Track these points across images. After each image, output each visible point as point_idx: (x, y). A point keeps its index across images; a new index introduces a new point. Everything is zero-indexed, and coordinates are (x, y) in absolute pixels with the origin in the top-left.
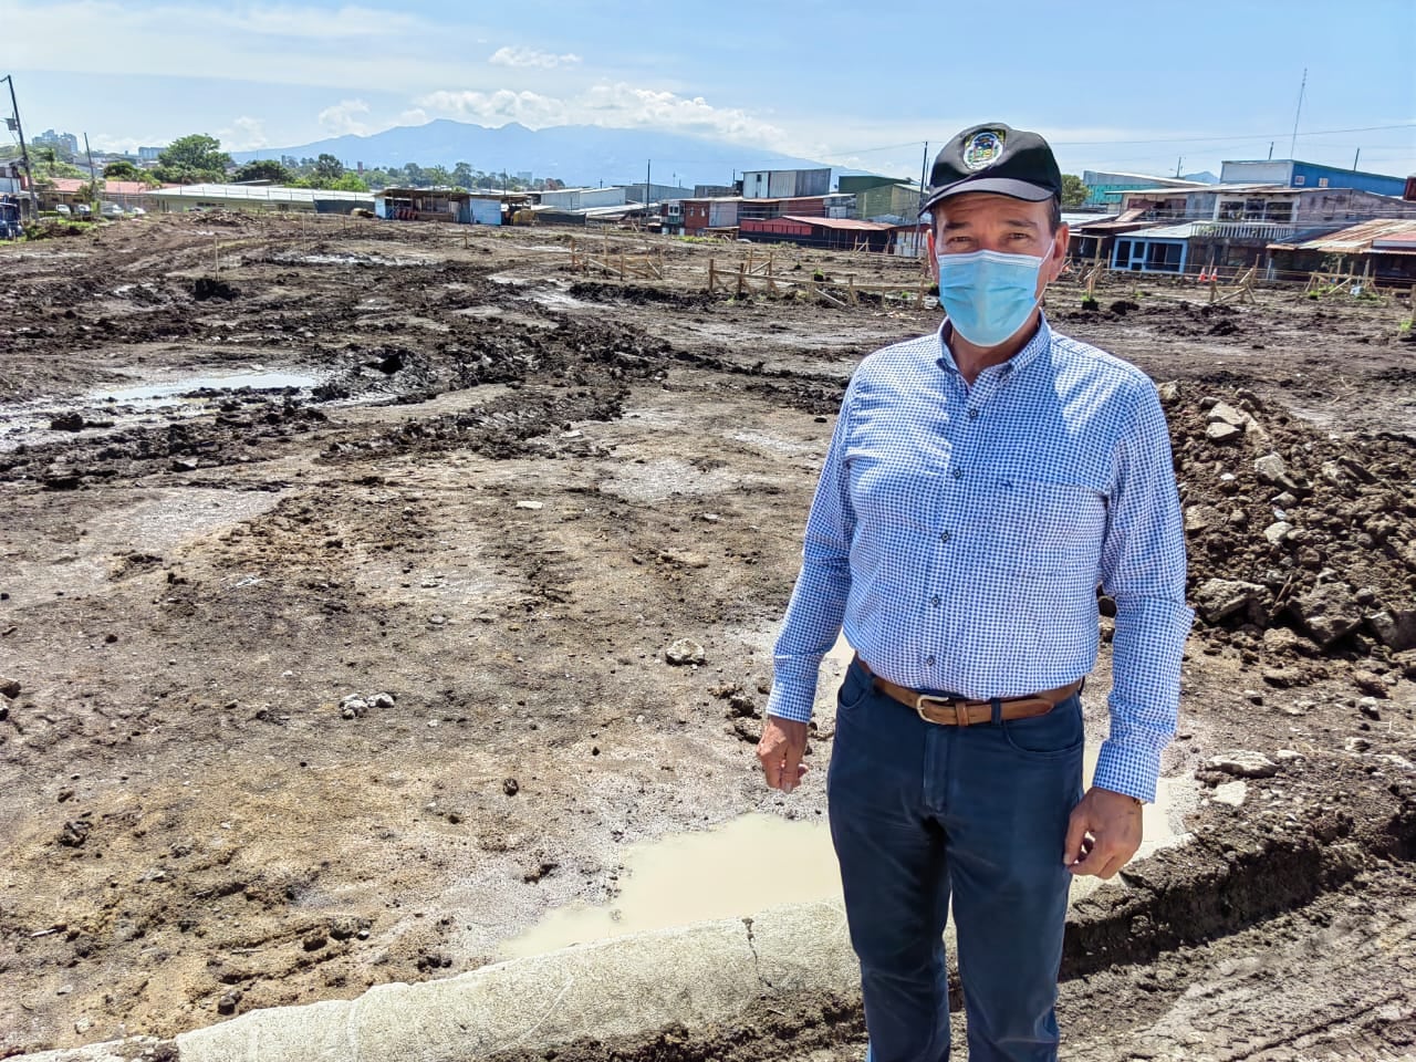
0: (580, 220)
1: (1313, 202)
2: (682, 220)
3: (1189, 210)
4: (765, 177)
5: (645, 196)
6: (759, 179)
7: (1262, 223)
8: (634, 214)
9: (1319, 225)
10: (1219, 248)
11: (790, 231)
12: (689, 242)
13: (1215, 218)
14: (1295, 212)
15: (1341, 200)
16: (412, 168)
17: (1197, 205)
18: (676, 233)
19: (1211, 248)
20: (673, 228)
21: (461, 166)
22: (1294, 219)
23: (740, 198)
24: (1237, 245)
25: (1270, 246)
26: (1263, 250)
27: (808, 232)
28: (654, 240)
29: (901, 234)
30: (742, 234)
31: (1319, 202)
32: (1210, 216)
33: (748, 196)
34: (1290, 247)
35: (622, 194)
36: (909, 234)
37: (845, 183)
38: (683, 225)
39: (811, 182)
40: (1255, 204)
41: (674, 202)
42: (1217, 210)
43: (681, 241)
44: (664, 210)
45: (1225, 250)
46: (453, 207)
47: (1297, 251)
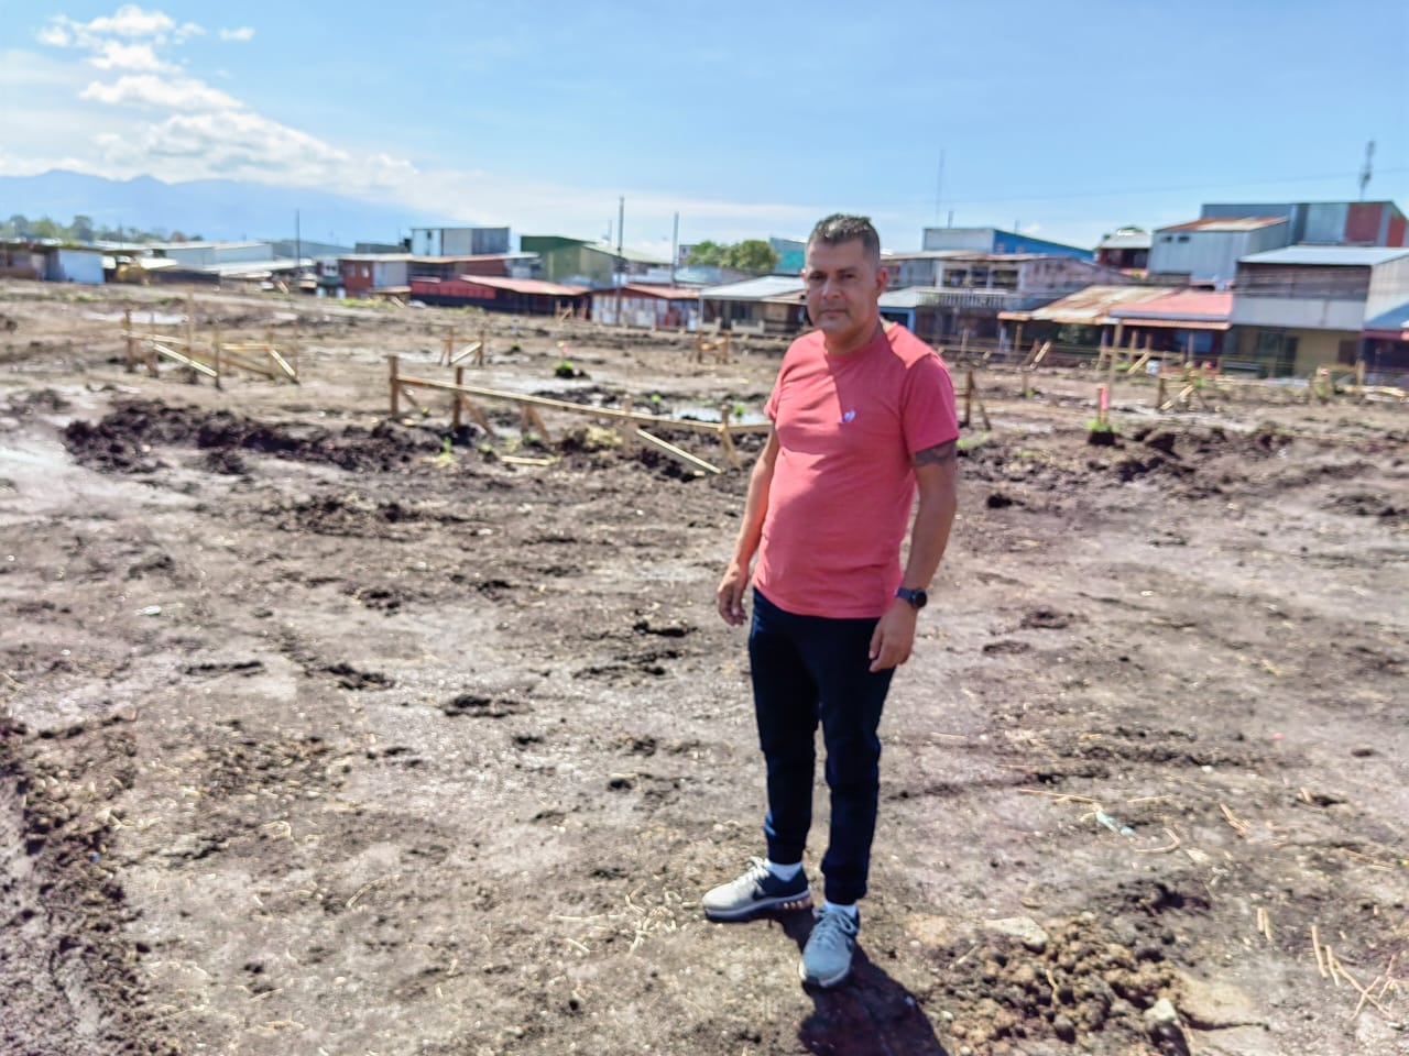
0: (212, 279)
1: (1037, 270)
2: (341, 280)
3: (904, 276)
4: (436, 235)
5: (295, 252)
6: (429, 235)
7: (988, 291)
8: (282, 272)
9: (1042, 293)
10: (948, 317)
11: (471, 294)
12: (351, 306)
13: (939, 283)
14: (1021, 279)
15: (1061, 268)
16: (20, 221)
17: (910, 271)
18: (334, 295)
19: (940, 319)
20: (330, 288)
21: (80, 220)
22: (1021, 287)
23: (408, 257)
24: (966, 315)
25: (1003, 316)
26: (995, 319)
27: (490, 295)
28: (304, 305)
29: (597, 300)
30: (413, 296)
31: (1042, 269)
32: (933, 284)
33: (417, 255)
34: (1024, 316)
35: (268, 251)
36: (607, 299)
37: (527, 243)
38: (343, 286)
39: (489, 241)
40: (980, 273)
41: (330, 260)
42: (940, 275)
43: (340, 306)
44: (318, 269)
45: (954, 320)
46: (37, 261)
47: (1031, 321)
